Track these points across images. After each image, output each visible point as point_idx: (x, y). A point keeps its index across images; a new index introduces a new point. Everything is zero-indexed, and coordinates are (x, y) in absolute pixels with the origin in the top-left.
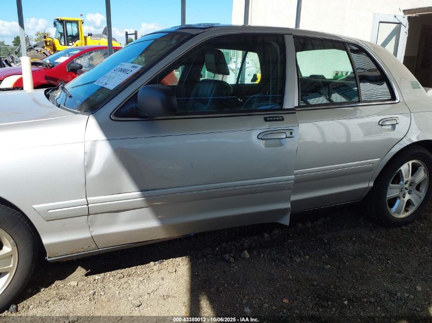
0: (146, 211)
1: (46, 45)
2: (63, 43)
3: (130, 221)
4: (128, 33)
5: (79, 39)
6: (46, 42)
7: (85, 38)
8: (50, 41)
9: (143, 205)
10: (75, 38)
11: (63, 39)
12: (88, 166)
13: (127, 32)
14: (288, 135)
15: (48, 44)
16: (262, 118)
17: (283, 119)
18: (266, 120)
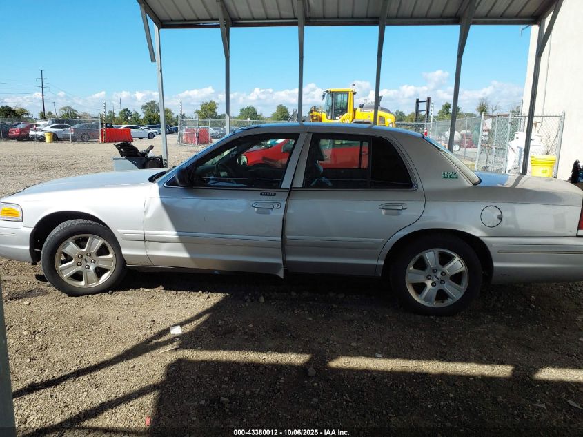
0: (180, 245)
1: (313, 119)
2: (330, 117)
3: (169, 250)
4: (420, 100)
5: (347, 112)
6: (312, 116)
7: (354, 110)
8: (317, 116)
9: (177, 240)
10: (343, 110)
11: (330, 114)
12: (145, 212)
13: (418, 100)
14: (275, 206)
15: (315, 118)
16: (260, 192)
17: (275, 195)
18: (261, 194)
